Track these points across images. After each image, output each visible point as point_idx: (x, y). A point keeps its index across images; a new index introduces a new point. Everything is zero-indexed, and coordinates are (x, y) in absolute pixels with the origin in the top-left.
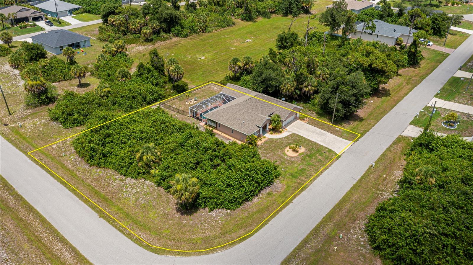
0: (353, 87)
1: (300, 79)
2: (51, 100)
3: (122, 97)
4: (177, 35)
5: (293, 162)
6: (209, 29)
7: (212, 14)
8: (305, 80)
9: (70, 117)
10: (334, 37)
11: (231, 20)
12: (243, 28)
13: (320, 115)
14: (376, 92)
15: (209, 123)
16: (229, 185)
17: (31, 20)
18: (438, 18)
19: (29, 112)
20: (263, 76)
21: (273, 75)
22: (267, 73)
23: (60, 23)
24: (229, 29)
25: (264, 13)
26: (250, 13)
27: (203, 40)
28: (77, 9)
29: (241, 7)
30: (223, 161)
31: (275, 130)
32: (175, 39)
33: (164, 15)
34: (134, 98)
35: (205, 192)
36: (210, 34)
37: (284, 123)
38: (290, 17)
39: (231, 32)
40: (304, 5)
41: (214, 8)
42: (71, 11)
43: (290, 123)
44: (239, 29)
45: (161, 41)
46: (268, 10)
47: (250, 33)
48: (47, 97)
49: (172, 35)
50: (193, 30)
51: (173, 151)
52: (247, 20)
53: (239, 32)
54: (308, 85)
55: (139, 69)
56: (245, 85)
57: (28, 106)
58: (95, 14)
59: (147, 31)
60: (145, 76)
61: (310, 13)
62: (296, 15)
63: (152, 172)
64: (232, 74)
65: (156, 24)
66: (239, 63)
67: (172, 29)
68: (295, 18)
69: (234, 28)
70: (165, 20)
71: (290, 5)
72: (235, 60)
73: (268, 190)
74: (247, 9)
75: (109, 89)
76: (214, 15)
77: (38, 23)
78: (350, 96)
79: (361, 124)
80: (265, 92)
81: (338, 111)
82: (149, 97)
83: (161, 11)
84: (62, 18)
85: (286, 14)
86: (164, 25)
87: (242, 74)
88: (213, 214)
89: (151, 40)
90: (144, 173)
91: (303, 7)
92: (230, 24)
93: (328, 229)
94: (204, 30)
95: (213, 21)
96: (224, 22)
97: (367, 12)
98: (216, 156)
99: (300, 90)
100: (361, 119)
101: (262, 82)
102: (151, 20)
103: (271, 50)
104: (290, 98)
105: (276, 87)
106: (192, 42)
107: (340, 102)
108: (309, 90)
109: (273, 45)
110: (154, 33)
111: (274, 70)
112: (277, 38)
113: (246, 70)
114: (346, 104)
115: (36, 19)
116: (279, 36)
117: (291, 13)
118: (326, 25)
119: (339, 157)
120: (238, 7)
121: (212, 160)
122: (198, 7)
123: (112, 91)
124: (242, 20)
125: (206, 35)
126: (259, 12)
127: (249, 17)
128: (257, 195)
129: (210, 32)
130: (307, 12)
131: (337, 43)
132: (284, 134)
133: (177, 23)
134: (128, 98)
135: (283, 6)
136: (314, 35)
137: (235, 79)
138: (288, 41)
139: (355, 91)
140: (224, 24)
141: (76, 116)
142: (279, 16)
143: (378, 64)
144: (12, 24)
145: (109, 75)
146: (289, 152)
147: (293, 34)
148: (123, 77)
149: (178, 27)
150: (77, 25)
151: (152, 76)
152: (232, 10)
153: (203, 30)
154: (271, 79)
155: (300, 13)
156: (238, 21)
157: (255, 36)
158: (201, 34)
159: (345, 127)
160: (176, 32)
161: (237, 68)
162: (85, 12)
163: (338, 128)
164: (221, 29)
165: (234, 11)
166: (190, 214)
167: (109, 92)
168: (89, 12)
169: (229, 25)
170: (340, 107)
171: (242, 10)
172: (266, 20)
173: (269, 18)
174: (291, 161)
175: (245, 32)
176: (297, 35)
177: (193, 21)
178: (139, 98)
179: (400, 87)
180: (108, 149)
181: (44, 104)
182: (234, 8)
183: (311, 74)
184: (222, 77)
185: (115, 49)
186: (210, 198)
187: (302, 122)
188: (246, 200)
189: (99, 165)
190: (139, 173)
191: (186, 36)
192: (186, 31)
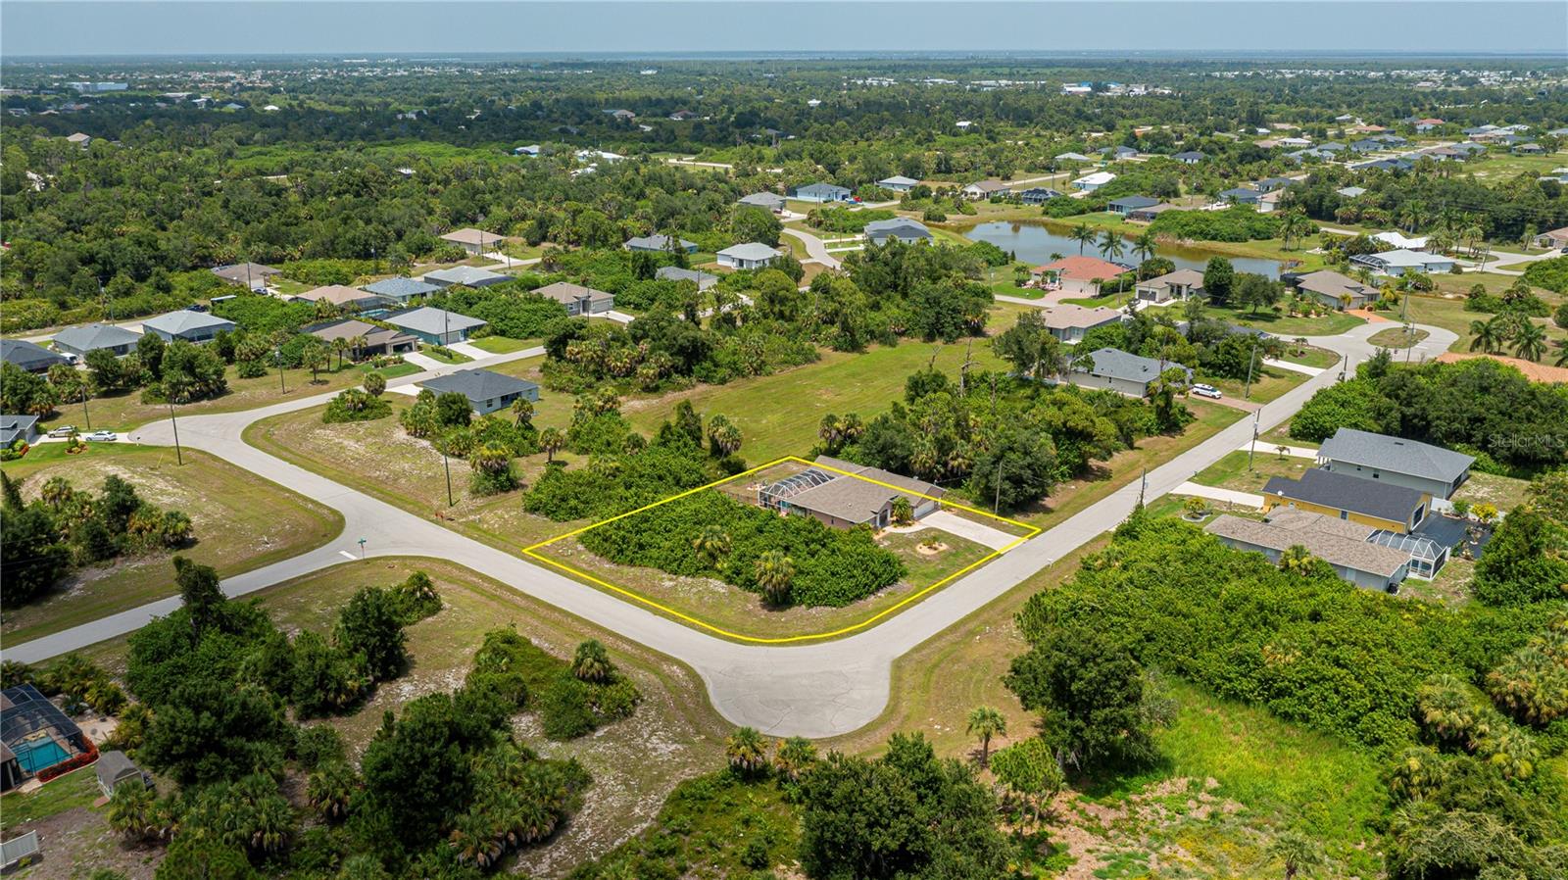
0: (1026, 453)
1: (944, 446)
2: (513, 485)
3: (641, 476)
4: (706, 379)
5: (928, 562)
6: (768, 368)
7: (772, 337)
8: (952, 449)
9: (564, 505)
10: (1024, 383)
11: (811, 350)
12: (838, 366)
13: (978, 504)
14: (1081, 472)
15: (795, 511)
16: (833, 574)
17: (390, 350)
18: (1236, 345)
19: (480, 502)
20: (881, 441)
21: (898, 440)
22: (887, 435)
23: (451, 357)
24: (810, 367)
25: (882, 335)
26: (852, 335)
27: (758, 389)
28: (480, 327)
29: (833, 323)
30: (824, 546)
31: (901, 521)
32: (702, 388)
33: (680, 341)
34: (660, 478)
35: (800, 582)
36: (769, 379)
37: (916, 512)
38: (939, 342)
39: (814, 373)
40: (969, 318)
41: (776, 325)
42: (467, 333)
43: (925, 515)
44: (831, 369)
45: (674, 390)
46: (891, 328)
47: (853, 375)
48: (508, 479)
49: (694, 380)
50: (737, 371)
51: (747, 538)
52: (846, 350)
53: (829, 374)
54: (958, 456)
55: (663, 433)
56: (850, 458)
57: (475, 492)
58: (517, 338)
59: (648, 370)
60: (673, 444)
61: (983, 334)
62: (951, 339)
63: (719, 566)
64: (824, 445)
65: (665, 358)
66: (837, 424)
67: (696, 368)
68: (951, 345)
69: (820, 366)
70: (682, 351)
71: (938, 319)
72: (831, 419)
73: (890, 589)
74: (845, 327)
75: (617, 464)
76: (777, 341)
77: (408, 357)
78: (1021, 468)
79: (1048, 516)
80: (885, 466)
81: (1003, 492)
82: (685, 478)
83: (673, 332)
84: (449, 346)
85: (930, 337)
86: (680, 361)
87: (842, 445)
88: (813, 611)
89: (656, 389)
90: (705, 568)
91: (966, 323)
92: (810, 358)
93: (971, 626)
94: (758, 371)
95: (775, 352)
96: (798, 353)
97: (1101, 333)
98: (813, 541)
99: (945, 465)
100: (1048, 511)
101: (879, 452)
102: (653, 350)
103: (895, 404)
104: (927, 476)
105: (903, 458)
106: (735, 393)
107: (1007, 478)
108: (960, 465)
109: (900, 396)
110: (661, 375)
111: (899, 432)
112: (906, 382)
113: (850, 436)
114: (1017, 481)
115: (399, 349)
116: (910, 378)
117: (941, 334)
118: (1009, 359)
119: (999, 556)
120: (825, 322)
121: (807, 545)
122: (739, 323)
123: (622, 468)
124: (836, 349)
125: (761, 380)
126: (872, 333)
127: (851, 342)
128: (873, 593)
129: (770, 374)
130: (977, 331)
131: (1029, 392)
132: (916, 527)
133: (705, 357)
134: (651, 478)
135: (924, 320)
136: (983, 379)
137: (832, 453)
138: (927, 387)
139: (1029, 460)
140: (799, 358)
141: (573, 502)
142: (915, 340)
143: (1078, 422)
144: (354, 360)
145: (609, 444)
146: (923, 550)
147: (936, 376)
148: (635, 446)
149: (707, 364)
150: (486, 360)
151: (685, 445)
152: (813, 327)
153: (755, 370)
154: (895, 446)
155: (961, 335)
156: (827, 351)
157: (864, 381)
158: (751, 377)
159: (1018, 521)
160: (704, 373)
161: (834, 432)
162: (494, 333)
163: (1006, 521)
164: (793, 368)
165: (817, 331)
166: (782, 610)
167: (617, 468)
168: (503, 333)
169: (808, 361)
170: (1007, 485)
171: (835, 330)
172: (888, 349)
173: (893, 345)
174: (925, 560)
175: (843, 373)
176: (944, 377)
177: (734, 353)
178: (670, 479)
179: (1132, 466)
180: (645, 538)
181: (502, 491)
182: (817, 325)
183: (962, 437)
184: (807, 450)
185: (600, 403)
186: (808, 589)
187: (947, 513)
188: (858, 597)
189: (632, 563)
190: (698, 569)
191: (723, 381)
192: (723, 372)
